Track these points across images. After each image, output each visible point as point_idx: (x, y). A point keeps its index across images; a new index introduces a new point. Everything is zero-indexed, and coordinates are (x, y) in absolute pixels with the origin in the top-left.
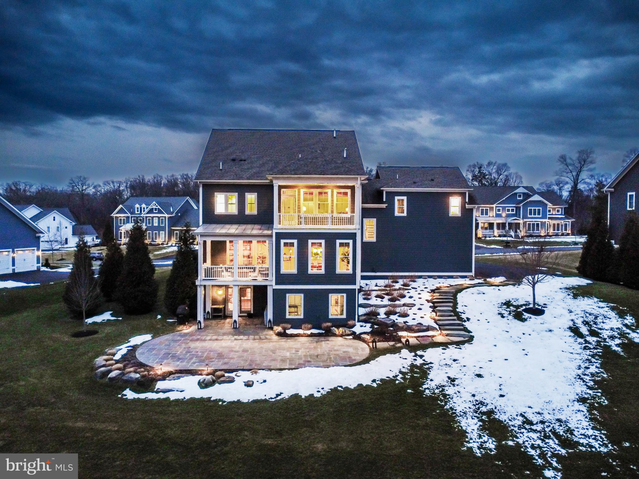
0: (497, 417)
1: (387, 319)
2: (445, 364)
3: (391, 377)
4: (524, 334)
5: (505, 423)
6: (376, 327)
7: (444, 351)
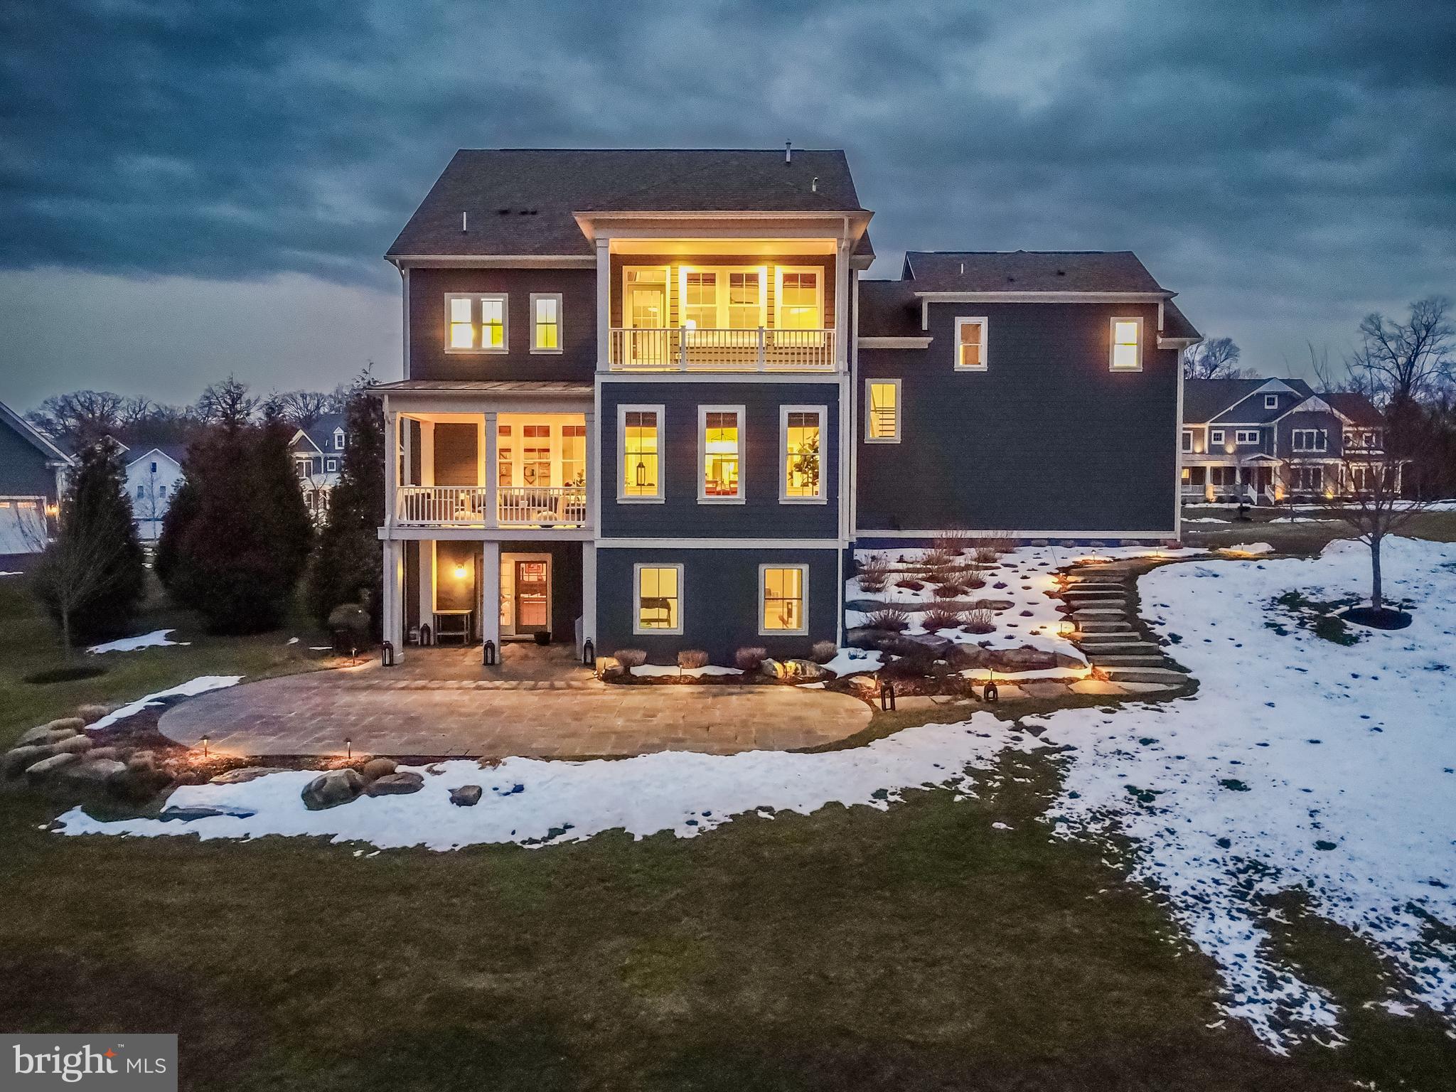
0: (1322, 912)
1: (930, 637)
2: (1114, 750)
3: (938, 782)
4: (1355, 676)
5: (1358, 934)
6: (895, 658)
7: (1108, 717)
